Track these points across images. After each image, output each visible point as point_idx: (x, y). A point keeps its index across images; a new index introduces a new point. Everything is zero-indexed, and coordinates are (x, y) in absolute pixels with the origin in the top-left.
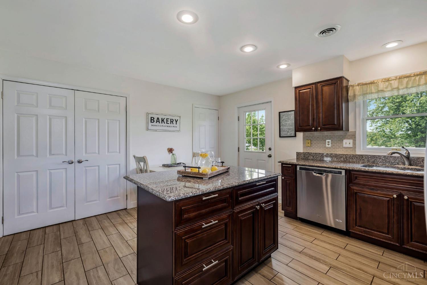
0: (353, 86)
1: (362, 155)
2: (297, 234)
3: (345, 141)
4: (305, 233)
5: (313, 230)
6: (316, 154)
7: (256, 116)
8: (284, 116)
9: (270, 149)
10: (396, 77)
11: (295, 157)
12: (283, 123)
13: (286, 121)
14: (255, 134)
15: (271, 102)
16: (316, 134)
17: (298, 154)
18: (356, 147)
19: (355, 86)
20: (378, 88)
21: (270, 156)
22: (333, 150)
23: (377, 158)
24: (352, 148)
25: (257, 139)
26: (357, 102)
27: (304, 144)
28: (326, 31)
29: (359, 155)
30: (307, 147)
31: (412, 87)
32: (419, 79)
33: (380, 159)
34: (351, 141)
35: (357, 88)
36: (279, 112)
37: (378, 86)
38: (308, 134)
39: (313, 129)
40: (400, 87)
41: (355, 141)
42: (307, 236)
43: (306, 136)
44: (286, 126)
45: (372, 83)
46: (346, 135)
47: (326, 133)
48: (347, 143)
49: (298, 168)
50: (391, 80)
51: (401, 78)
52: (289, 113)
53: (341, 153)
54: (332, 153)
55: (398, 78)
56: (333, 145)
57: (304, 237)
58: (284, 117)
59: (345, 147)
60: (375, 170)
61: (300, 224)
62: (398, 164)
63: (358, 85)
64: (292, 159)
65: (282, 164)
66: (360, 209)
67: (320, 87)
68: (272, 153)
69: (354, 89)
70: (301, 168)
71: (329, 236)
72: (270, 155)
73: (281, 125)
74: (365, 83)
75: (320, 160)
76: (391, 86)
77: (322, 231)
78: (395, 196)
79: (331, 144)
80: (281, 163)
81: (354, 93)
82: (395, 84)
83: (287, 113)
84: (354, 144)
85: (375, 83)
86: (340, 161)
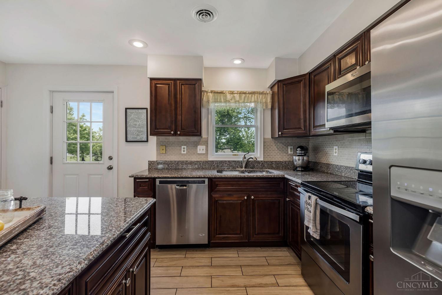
0: (207, 92)
1: (213, 161)
2: (160, 271)
3: (199, 147)
4: (168, 264)
5: (175, 255)
6: (171, 161)
7: (73, 114)
8: (132, 114)
9: (111, 158)
10: (238, 92)
11: (146, 167)
12: (130, 122)
13: (135, 121)
14: (71, 137)
15: (113, 92)
16: (172, 139)
17: (151, 163)
18: (208, 154)
19: (209, 93)
20: (226, 99)
21: (110, 168)
22: (188, 157)
23: (224, 163)
24: (205, 154)
25: (76, 144)
26: (209, 108)
27: (157, 150)
28: (203, 13)
29: (210, 161)
30: (161, 154)
31: (247, 102)
32: (252, 96)
33: (226, 163)
34: (204, 147)
35: (211, 95)
36: (126, 108)
37: (226, 96)
38: (162, 138)
39: (172, 132)
40: (240, 102)
41: (208, 147)
42: (172, 268)
43: (161, 141)
44: (135, 127)
45: (221, 93)
46: (200, 141)
47: (182, 138)
48: (201, 149)
49: (158, 181)
50: (234, 93)
51: (241, 93)
52: (140, 111)
53: (195, 160)
54: (187, 160)
55: (239, 93)
56: (189, 152)
57: (169, 271)
58: (133, 116)
59: (199, 154)
60: (232, 176)
61: (159, 253)
62: (238, 168)
63: (212, 92)
64: (143, 170)
65: (135, 179)
66: (220, 217)
67: (179, 84)
68: (113, 163)
69: (208, 96)
70: (161, 182)
71: (193, 256)
72: (110, 166)
73: (128, 125)
74: (217, 91)
75: (176, 169)
76: (234, 99)
77: (184, 253)
78: (246, 198)
79: (187, 150)
80: (133, 178)
81: (208, 99)
82: (237, 96)
83: (137, 110)
84: (207, 150)
85: (224, 93)
86: (194, 169)
